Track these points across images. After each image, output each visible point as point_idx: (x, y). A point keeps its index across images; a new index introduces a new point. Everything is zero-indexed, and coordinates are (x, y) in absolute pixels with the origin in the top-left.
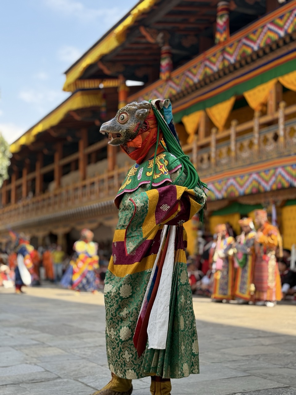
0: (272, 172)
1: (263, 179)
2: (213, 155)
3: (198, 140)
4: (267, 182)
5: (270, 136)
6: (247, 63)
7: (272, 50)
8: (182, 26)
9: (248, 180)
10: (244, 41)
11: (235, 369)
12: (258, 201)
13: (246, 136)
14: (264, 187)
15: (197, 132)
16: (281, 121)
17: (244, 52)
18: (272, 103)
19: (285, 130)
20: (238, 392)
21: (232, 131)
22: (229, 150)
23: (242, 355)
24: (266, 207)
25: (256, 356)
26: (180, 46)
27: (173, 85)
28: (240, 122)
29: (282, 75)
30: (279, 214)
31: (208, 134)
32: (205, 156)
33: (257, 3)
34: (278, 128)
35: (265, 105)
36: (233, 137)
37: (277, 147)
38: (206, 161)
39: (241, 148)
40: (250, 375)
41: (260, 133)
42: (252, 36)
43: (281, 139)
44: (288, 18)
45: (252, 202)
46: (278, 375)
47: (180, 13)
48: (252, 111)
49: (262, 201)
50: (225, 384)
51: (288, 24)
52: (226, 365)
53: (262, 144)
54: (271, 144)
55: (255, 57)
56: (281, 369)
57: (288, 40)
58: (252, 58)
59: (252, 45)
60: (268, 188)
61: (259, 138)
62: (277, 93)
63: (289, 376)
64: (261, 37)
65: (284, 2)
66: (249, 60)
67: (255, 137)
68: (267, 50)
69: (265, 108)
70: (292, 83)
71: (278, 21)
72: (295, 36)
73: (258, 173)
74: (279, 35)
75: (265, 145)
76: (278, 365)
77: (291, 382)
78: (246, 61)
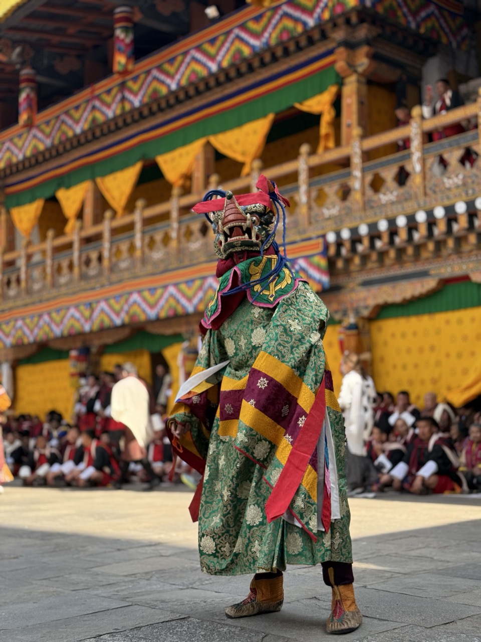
0: (198, 283)
1: (184, 295)
2: (106, 254)
3: (82, 228)
4: (189, 300)
5: (196, 226)
6: (161, 110)
7: (198, 93)
8: (55, 39)
9: (162, 296)
10: (155, 73)
11: (109, 597)
12: (177, 330)
13: (159, 225)
14: (183, 307)
15: (80, 215)
17: (155, 92)
18: (199, 175)
20: (105, 633)
21: (137, 217)
22: (132, 248)
23: (125, 574)
24: (189, 340)
25: (147, 573)
26: (50, 71)
27: (40, 135)
28: (150, 203)
29: (215, 133)
31: (98, 219)
32: (94, 256)
33: (174, 14)
35: (188, 177)
36: (138, 226)
37: (206, 245)
38: (94, 263)
39: (152, 244)
40: (130, 604)
41: (180, 222)
42: (167, 67)
44: (223, 44)
45: (168, 331)
46: (174, 602)
47: (52, 17)
48: (169, 186)
49: (183, 329)
50: (88, 622)
51: (222, 53)
52: (96, 592)
53: (183, 239)
54: (197, 240)
55: (172, 101)
56: (183, 591)
57: (222, 78)
58: (168, 101)
59: (168, 81)
60: (190, 309)
61: (179, 229)
62: (207, 160)
63: (191, 601)
64: (182, 69)
65: (217, 17)
66: (163, 104)
67: (172, 228)
68: (192, 92)
69: (188, 183)
70: (230, 147)
71: (207, 47)
72: (233, 73)
73: (176, 285)
74: (209, 69)
75: (188, 240)
76: (178, 585)
77: (192, 610)
78: (159, 105)
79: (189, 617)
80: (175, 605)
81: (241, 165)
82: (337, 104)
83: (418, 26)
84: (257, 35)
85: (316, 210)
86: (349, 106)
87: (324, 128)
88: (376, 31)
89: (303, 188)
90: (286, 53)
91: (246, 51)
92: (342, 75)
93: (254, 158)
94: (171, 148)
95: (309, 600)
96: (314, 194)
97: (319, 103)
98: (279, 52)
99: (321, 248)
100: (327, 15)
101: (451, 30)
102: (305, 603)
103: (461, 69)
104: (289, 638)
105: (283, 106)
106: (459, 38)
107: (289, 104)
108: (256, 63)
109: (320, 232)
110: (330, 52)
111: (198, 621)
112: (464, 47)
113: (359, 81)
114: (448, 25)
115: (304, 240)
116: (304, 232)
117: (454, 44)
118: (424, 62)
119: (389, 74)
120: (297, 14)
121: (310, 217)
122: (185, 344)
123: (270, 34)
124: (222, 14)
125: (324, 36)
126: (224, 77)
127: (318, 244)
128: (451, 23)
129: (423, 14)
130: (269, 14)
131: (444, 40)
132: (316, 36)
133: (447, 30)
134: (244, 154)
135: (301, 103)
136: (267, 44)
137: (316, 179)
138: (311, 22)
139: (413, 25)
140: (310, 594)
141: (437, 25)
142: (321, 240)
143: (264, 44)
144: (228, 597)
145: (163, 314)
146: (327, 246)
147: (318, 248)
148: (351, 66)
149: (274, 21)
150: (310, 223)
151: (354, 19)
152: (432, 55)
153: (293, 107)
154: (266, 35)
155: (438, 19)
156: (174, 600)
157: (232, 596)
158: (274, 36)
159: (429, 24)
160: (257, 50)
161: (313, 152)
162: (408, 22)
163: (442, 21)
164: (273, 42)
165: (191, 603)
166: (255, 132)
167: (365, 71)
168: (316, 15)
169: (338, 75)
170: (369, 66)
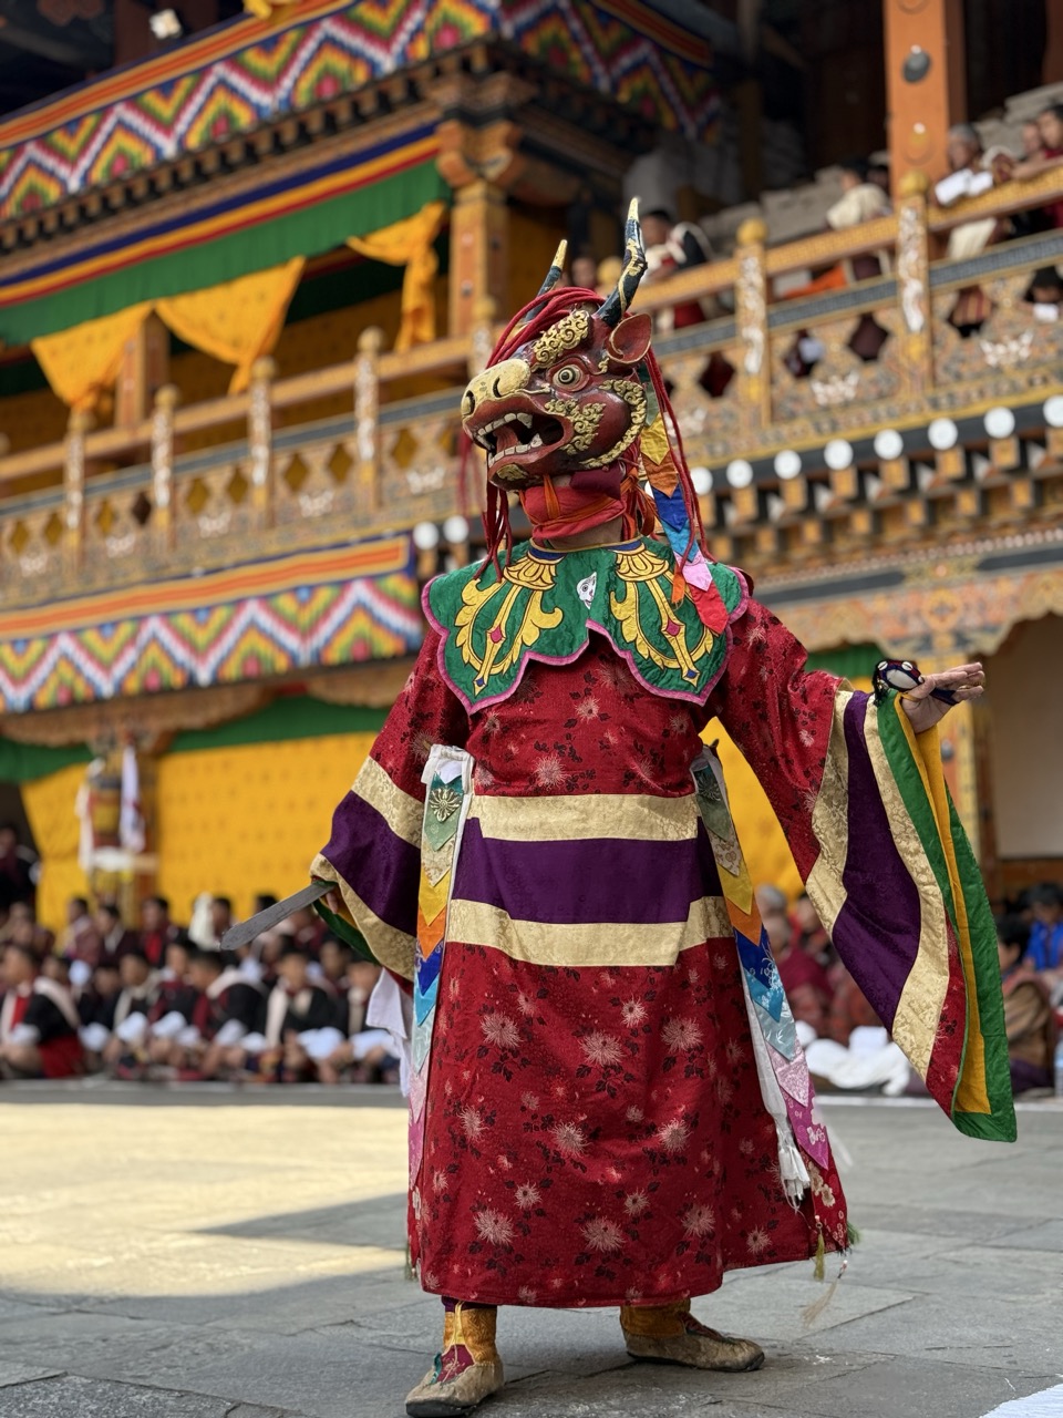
0: (126, 630)
1: (91, 655)
4: (106, 667)
5: (124, 502)
6: (44, 235)
7: (132, 201)
9: (42, 656)
10: (32, 150)
12: (78, 734)
13: (36, 496)
14: (89, 682)
16: (161, 453)
17: (33, 194)
18: (131, 388)
19: (173, 485)
24: (105, 757)
29: (170, 293)
30: (147, 780)
33: (77, 23)
34: (150, 476)
35: (107, 391)
37: (145, 546)
41: (86, 492)
42: (59, 139)
43: (161, 518)
44: (189, 97)
45: (56, 738)
48: (62, 410)
49: (90, 734)
51: (187, 116)
53: (93, 530)
54: (125, 532)
55: (71, 217)
56: (57, 1318)
57: (187, 173)
58: (61, 217)
59: (63, 171)
60: (107, 689)
61: (84, 508)
62: (150, 356)
63: (74, 1339)
64: (95, 146)
65: (176, 34)
66: (51, 224)
67: (70, 506)
68: (117, 198)
69: (106, 404)
70: (205, 326)
71: (152, 100)
72: (211, 163)
73: (75, 633)
74: (157, 151)
75: (105, 534)
76: (47, 1305)
77: (74, 1359)
78: (41, 225)
79: (66, 1374)
80: (37, 1349)
81: (231, 369)
82: (441, 244)
83: (615, 87)
84: (267, 83)
85: (393, 474)
86: (468, 250)
87: (413, 296)
88: (526, 91)
89: (366, 426)
90: (331, 125)
91: (244, 118)
92: (454, 181)
93: (259, 355)
94: (67, 323)
95: (339, 1327)
96: (390, 440)
97: (401, 241)
98: (315, 123)
99: (402, 561)
100: (422, 49)
101: (684, 99)
102: (327, 1333)
103: (705, 185)
104: (285, 1411)
105: (324, 244)
106: (702, 118)
107: (338, 239)
108: (264, 144)
109: (402, 525)
110: (427, 131)
111: (85, 1381)
112: (713, 137)
113: (488, 198)
114: (679, 91)
115: (365, 540)
116: (367, 522)
117: (691, 131)
118: (628, 164)
119: (552, 186)
120: (356, 42)
121: (379, 491)
122: (95, 767)
123: (296, 82)
124: (188, 31)
125: (414, 95)
126: (191, 171)
127: (397, 549)
128: (684, 84)
129: (626, 61)
130: (292, 36)
131: (668, 121)
132: (398, 92)
133: (675, 99)
134: (236, 344)
135: (363, 238)
136: (289, 101)
137: (395, 406)
138: (387, 63)
139: (604, 85)
140: (342, 1316)
141: (653, 87)
142: (402, 542)
143: (280, 102)
144: (158, 1327)
145: (45, 699)
146: (415, 555)
147: (396, 558)
148: (473, 163)
149: (304, 54)
150: (380, 504)
151: (479, 62)
152: (645, 150)
153: (343, 247)
154: (287, 83)
155: (656, 74)
156: (34, 1338)
157: (168, 1327)
158: (305, 85)
159: (638, 83)
160: (267, 115)
161: (387, 348)
162: (595, 78)
163: (664, 78)
164: (302, 99)
165: (73, 1343)
166: (262, 297)
167: (502, 176)
168: (396, 48)
169: (443, 181)
170: (511, 167)
